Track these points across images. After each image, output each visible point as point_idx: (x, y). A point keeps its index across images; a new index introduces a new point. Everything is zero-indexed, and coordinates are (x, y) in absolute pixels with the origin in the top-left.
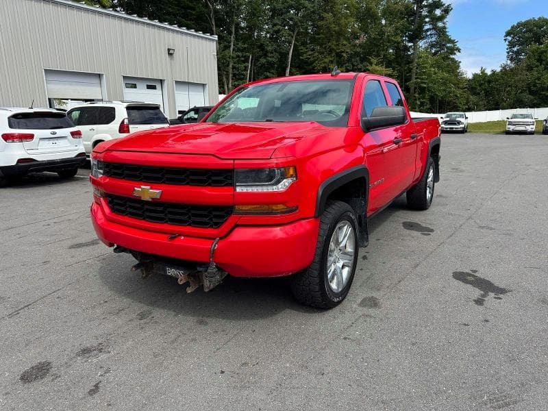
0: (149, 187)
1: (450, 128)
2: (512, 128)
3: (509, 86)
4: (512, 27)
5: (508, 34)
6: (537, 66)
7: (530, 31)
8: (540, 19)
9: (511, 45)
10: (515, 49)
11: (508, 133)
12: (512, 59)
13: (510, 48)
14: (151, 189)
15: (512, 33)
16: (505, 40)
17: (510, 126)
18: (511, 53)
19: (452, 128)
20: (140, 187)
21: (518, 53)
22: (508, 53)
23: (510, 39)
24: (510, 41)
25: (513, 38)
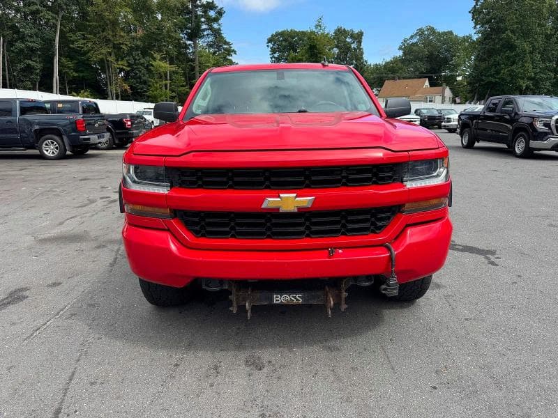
0: (295, 195)
4: (272, 35)
5: (270, 41)
7: (285, 40)
8: (291, 30)
9: (273, 51)
10: (276, 55)
13: (272, 54)
14: (297, 197)
15: (272, 41)
16: (268, 46)
18: (274, 59)
20: (279, 197)
21: (279, 59)
22: (272, 58)
23: (272, 46)
24: (271, 48)
25: (274, 45)
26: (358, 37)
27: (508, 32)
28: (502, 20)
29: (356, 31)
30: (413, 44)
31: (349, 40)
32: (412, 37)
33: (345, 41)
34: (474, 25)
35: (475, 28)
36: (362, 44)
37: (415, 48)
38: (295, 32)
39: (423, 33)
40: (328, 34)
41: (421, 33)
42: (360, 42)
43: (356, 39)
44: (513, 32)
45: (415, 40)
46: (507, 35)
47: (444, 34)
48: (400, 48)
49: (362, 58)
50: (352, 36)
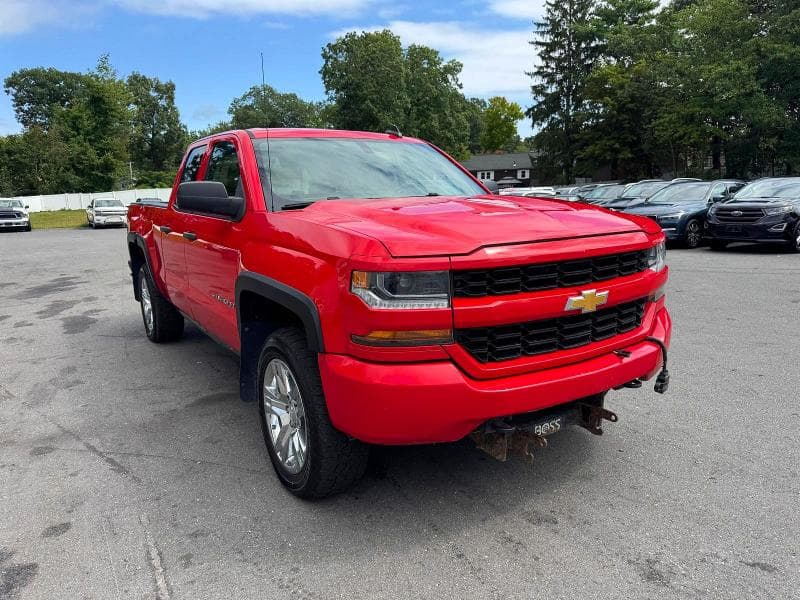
0: (594, 291)
1: (6, 224)
2: (102, 220)
3: (44, 161)
4: (14, 75)
5: (10, 83)
6: (74, 136)
7: (42, 85)
8: (50, 70)
9: (19, 102)
10: (26, 107)
11: (99, 227)
12: (25, 123)
13: (17, 105)
15: (16, 84)
16: (7, 92)
17: (98, 217)
18: (21, 113)
19: (11, 224)
20: (580, 294)
21: (31, 114)
22: (17, 111)
23: (15, 91)
24: (15, 95)
25: (19, 91)
26: (168, 91)
27: (368, 102)
28: (358, 86)
29: (163, 82)
30: (246, 107)
31: (153, 94)
32: (244, 98)
33: (148, 96)
34: (325, 90)
35: (327, 93)
36: (175, 101)
37: (251, 113)
38: (58, 73)
39: (259, 93)
40: (120, 82)
41: (255, 92)
42: (171, 99)
43: (165, 93)
44: (372, 101)
45: (249, 102)
46: (368, 106)
47: (287, 97)
48: (230, 112)
49: (178, 122)
50: (157, 89)
